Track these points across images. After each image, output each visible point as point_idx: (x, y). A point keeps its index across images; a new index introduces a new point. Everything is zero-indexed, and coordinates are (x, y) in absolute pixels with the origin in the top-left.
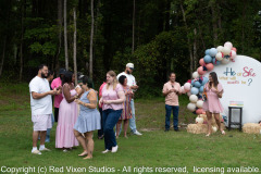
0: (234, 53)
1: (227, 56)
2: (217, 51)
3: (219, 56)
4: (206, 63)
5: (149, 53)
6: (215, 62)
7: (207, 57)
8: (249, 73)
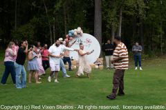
0: (82, 32)
1: (79, 34)
2: (75, 31)
3: (75, 33)
4: (69, 37)
5: (27, 30)
6: (74, 36)
7: (70, 34)
8: (89, 41)
